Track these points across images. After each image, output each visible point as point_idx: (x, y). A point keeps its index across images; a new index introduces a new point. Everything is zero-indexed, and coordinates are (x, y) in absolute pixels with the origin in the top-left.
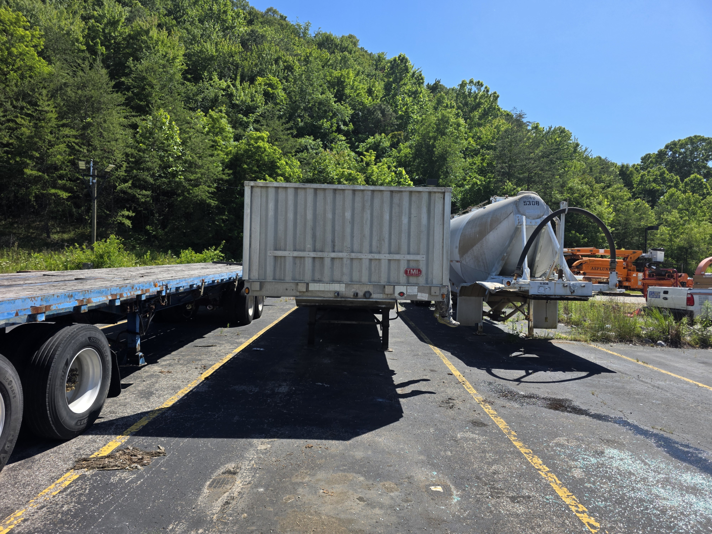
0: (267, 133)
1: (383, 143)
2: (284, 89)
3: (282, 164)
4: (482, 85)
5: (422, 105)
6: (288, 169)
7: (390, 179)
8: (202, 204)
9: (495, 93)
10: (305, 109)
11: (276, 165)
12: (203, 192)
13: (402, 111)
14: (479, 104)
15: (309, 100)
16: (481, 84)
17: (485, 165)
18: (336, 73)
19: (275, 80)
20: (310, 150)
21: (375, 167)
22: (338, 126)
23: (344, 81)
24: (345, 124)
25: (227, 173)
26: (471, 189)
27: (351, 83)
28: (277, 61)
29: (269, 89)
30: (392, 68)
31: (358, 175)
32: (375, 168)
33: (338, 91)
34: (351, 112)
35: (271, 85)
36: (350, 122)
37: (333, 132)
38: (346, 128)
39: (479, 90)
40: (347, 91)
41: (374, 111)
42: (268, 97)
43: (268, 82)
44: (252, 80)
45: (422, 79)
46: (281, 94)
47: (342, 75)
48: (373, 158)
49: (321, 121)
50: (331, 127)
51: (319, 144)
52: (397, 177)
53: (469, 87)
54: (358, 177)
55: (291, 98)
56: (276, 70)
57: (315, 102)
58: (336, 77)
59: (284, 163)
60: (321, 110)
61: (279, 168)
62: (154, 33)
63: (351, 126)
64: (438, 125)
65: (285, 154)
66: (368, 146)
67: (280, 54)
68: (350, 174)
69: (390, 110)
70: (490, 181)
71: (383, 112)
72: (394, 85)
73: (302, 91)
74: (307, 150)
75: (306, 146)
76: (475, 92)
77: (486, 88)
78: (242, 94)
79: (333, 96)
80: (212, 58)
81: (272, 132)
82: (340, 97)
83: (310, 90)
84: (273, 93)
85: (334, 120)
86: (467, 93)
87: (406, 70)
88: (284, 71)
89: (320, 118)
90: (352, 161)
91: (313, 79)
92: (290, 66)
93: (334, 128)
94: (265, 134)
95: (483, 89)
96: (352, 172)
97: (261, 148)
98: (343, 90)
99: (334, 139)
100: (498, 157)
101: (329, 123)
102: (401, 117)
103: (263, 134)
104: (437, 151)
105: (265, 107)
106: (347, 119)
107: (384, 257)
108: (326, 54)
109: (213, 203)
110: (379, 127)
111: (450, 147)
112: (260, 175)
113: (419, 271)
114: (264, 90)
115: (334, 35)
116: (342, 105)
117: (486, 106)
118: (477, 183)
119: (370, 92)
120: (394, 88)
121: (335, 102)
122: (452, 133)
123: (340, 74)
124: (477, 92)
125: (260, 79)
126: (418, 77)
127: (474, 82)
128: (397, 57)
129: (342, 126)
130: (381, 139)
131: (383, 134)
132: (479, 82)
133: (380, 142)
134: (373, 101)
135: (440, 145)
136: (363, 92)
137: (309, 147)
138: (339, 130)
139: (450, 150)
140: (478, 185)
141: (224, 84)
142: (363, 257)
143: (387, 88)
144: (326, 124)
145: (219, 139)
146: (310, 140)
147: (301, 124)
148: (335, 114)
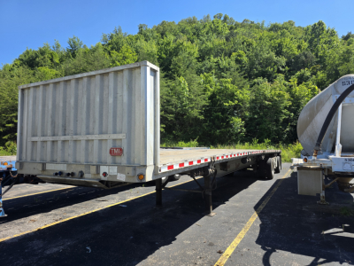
0: (231, 78)
1: (306, 74)
2: (247, 56)
3: (237, 94)
6: (241, 96)
8: (196, 119)
11: (234, 95)
12: (195, 113)
13: (321, 53)
15: (261, 59)
22: (278, 69)
23: (283, 45)
24: (283, 67)
25: (209, 102)
28: (243, 43)
29: (238, 57)
30: (313, 30)
33: (278, 50)
34: (285, 60)
35: (240, 56)
36: (286, 66)
37: (274, 73)
38: (283, 70)
40: (284, 50)
42: (238, 61)
43: (238, 54)
44: (230, 55)
46: (245, 59)
48: (296, 82)
49: (267, 68)
50: (274, 70)
51: (266, 81)
52: (312, 91)
54: (284, 94)
55: (250, 60)
56: (242, 47)
57: (264, 59)
58: (278, 43)
59: (239, 93)
60: (268, 62)
61: (236, 96)
62: (185, 44)
65: (240, 88)
67: (245, 39)
69: (311, 54)
71: (306, 56)
73: (256, 55)
78: (224, 63)
79: (274, 54)
80: (211, 49)
81: (234, 78)
82: (280, 53)
83: (261, 53)
84: (241, 59)
88: (247, 47)
89: (266, 66)
90: (282, 87)
92: (250, 43)
93: (276, 71)
94: (229, 79)
97: (227, 87)
98: (282, 50)
99: (276, 76)
102: (320, 57)
106: (284, 65)
107: (96, 137)
108: (272, 33)
109: (202, 117)
110: (304, 65)
113: (121, 150)
114: (236, 58)
116: (280, 57)
119: (299, 47)
120: (315, 41)
121: (276, 57)
123: (280, 41)
125: (234, 54)
126: (331, 32)
129: (281, 69)
131: (306, 69)
134: (301, 52)
138: (279, 71)
141: (216, 60)
142: (81, 138)
143: (311, 42)
144: (270, 69)
145: (208, 86)
146: (260, 79)
147: (256, 72)
148: (276, 63)
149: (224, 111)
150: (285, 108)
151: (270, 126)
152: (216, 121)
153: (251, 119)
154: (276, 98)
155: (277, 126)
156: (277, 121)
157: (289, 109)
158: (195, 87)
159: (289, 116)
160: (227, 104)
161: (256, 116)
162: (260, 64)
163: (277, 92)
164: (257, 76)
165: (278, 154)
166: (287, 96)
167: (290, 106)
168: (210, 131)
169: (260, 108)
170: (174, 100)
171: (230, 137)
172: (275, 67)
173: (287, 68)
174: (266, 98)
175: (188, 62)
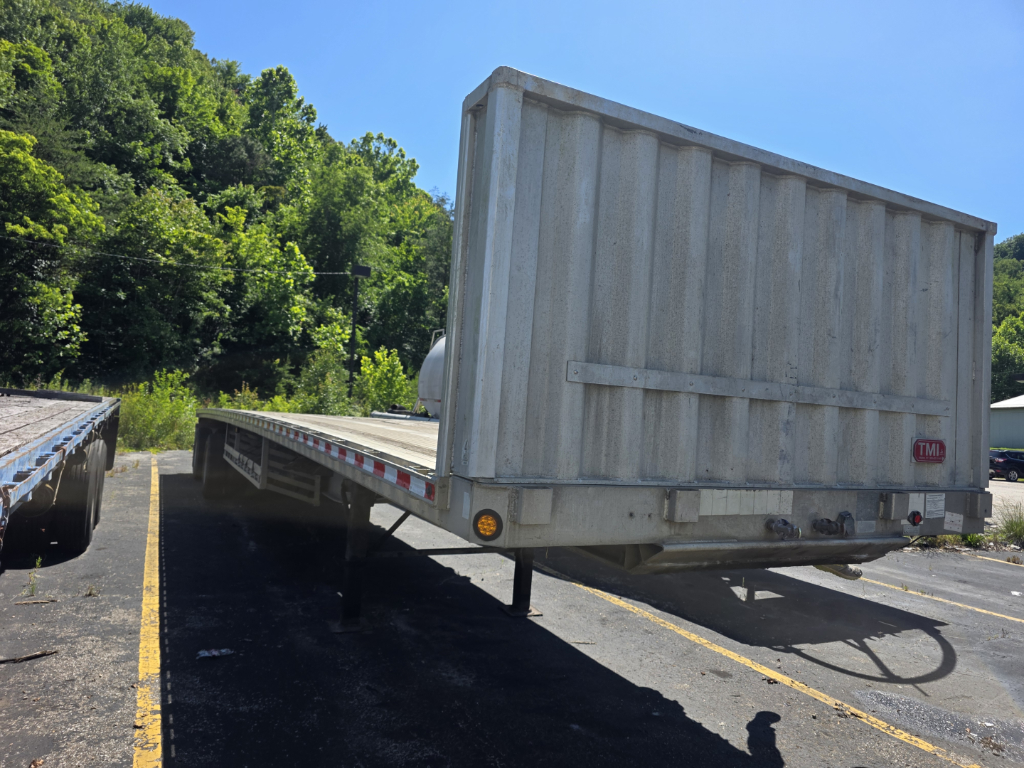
0: (33, 137)
2: (57, 74)
3: (61, 200)
4: (395, 146)
5: (311, 154)
6: (74, 211)
7: (271, 259)
9: (413, 161)
10: (99, 117)
11: (50, 203)
13: (280, 156)
14: (392, 171)
15: (108, 103)
16: (394, 143)
17: (411, 259)
18: (163, 70)
19: (39, 52)
20: (110, 190)
21: (243, 234)
22: (165, 160)
23: (178, 87)
26: (394, 292)
27: (190, 93)
28: (45, 21)
29: (27, 65)
30: (264, 84)
31: (217, 243)
32: (244, 236)
33: (166, 99)
34: (188, 139)
35: (30, 60)
36: (186, 156)
37: (154, 166)
38: (178, 165)
39: (391, 151)
41: (234, 146)
42: (24, 79)
43: (24, 52)
45: (312, 113)
46: (50, 81)
47: (174, 75)
49: (133, 143)
50: (152, 157)
51: (127, 182)
52: (284, 256)
53: (377, 144)
54: (216, 246)
55: (70, 92)
56: (41, 36)
57: (120, 109)
58: (162, 76)
59: (68, 199)
60: (135, 126)
61: (54, 207)
63: (187, 164)
64: (347, 186)
65: (70, 184)
66: (224, 200)
67: (51, 11)
68: (201, 240)
69: (260, 149)
70: (422, 283)
71: (249, 150)
72: (266, 112)
73: (96, 85)
74: (104, 188)
75: (102, 181)
76: (384, 154)
77: (400, 151)
79: (157, 105)
81: (43, 139)
82: (169, 110)
83: (112, 86)
84: (34, 75)
85: (158, 147)
86: (373, 151)
87: (289, 93)
88: (59, 43)
89: (131, 137)
90: (202, 220)
91: (119, 67)
92: (71, 36)
93: (157, 162)
94: (29, 140)
95: (396, 151)
96: (206, 236)
97: (18, 162)
98: (175, 100)
99: (155, 179)
100: (433, 251)
101: (148, 150)
102: (278, 165)
103: (24, 138)
104: (347, 227)
105: (16, 96)
106: (181, 151)
108: (139, 35)
110: (241, 173)
111: (366, 222)
112: (10, 215)
114: (16, 66)
115: (153, 13)
116: (172, 124)
117: (399, 175)
118: (404, 283)
119: (222, 115)
120: (266, 117)
121: (161, 117)
122: (368, 204)
123: (170, 73)
124: (387, 153)
125: (6, 44)
126: (306, 108)
127: (385, 138)
128: (275, 69)
129: (170, 160)
130: (248, 193)
131: (251, 186)
132: (390, 140)
133: (246, 197)
134: (228, 130)
135: (351, 217)
136: (211, 113)
137: (106, 183)
139: (366, 227)
140: (405, 287)
143: (255, 114)
144: (141, 150)
160: (21, 230)
163: (195, 233)
166: (223, 252)
167: (225, 285)
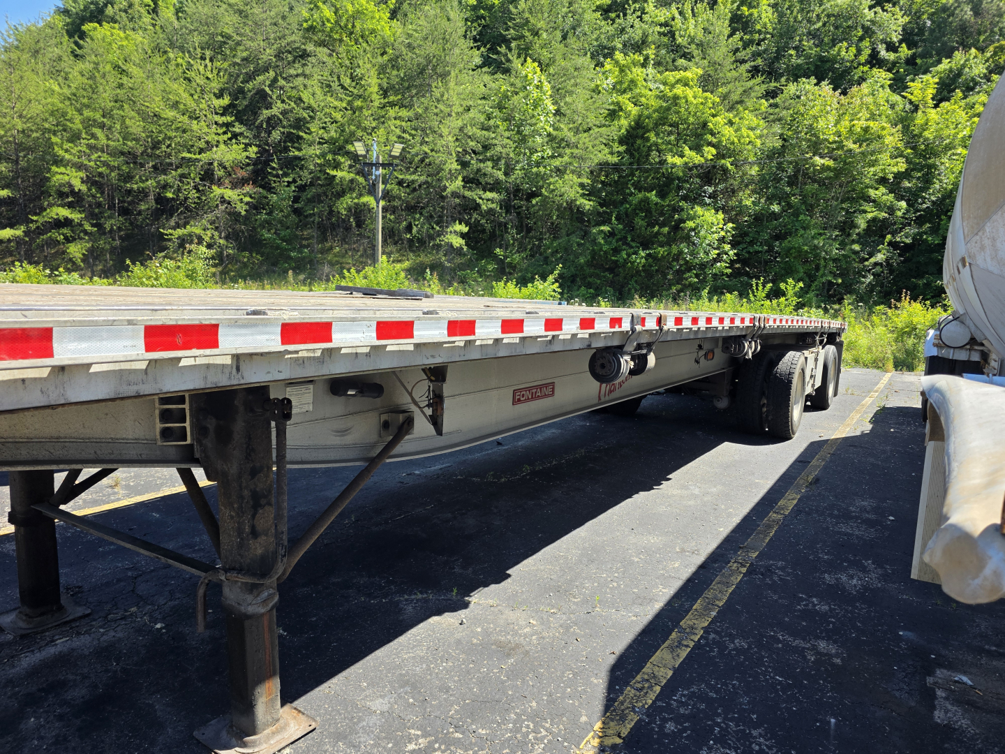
0: (700, 70)
1: (971, 68)
3: (718, 124)
8: (570, 209)
12: (570, 188)
21: (933, 111)
22: (875, 52)
24: (891, 47)
25: (618, 152)
29: (745, 9)
31: (883, 129)
32: (933, 114)
34: (903, 21)
36: (901, 42)
37: (859, 65)
38: (891, 56)
41: (957, 7)
42: (739, 21)
48: (931, 91)
49: (837, 48)
50: (858, 56)
51: (825, 90)
54: (884, 133)
59: (724, 121)
60: (840, 28)
61: (710, 131)
65: (731, 106)
68: (867, 129)
75: (798, 96)
78: (691, 24)
81: (710, 69)
84: (750, 15)
89: (834, 42)
93: (864, 58)
94: (695, 74)
96: (872, 124)
97: (679, 98)
99: (860, 77)
101: (853, 49)
106: (895, 38)
116: (884, 11)
121: (871, 8)
129: (883, 52)
130: (968, 60)
131: (973, 51)
133: (964, 66)
137: (804, 98)
138: (875, 61)
141: (663, 15)
144: (845, 52)
145: (624, 99)
146: (808, 84)
147: (795, 61)
148: (868, 32)
149: (667, 184)
150: (883, 181)
151: (820, 242)
152: (640, 222)
153: (760, 219)
154: (850, 145)
155: (843, 245)
156: (846, 227)
157: (894, 185)
158: (578, 101)
159: (891, 210)
160: (678, 161)
161: (776, 208)
162: (813, 35)
163: (859, 125)
164: (796, 74)
165: (832, 338)
166: (892, 138)
167: (899, 176)
168: (616, 251)
169: (792, 182)
170: (503, 143)
171: (679, 273)
172: (866, 43)
173: (905, 51)
174: (816, 146)
175: (570, 21)
